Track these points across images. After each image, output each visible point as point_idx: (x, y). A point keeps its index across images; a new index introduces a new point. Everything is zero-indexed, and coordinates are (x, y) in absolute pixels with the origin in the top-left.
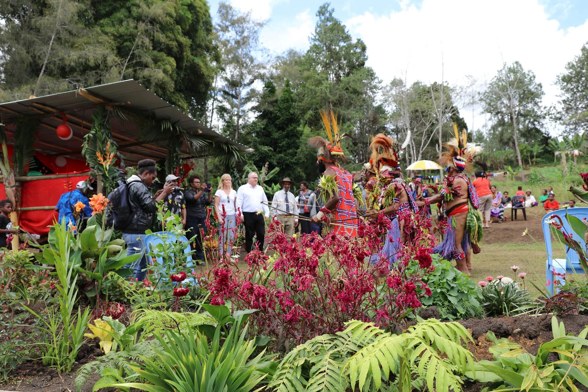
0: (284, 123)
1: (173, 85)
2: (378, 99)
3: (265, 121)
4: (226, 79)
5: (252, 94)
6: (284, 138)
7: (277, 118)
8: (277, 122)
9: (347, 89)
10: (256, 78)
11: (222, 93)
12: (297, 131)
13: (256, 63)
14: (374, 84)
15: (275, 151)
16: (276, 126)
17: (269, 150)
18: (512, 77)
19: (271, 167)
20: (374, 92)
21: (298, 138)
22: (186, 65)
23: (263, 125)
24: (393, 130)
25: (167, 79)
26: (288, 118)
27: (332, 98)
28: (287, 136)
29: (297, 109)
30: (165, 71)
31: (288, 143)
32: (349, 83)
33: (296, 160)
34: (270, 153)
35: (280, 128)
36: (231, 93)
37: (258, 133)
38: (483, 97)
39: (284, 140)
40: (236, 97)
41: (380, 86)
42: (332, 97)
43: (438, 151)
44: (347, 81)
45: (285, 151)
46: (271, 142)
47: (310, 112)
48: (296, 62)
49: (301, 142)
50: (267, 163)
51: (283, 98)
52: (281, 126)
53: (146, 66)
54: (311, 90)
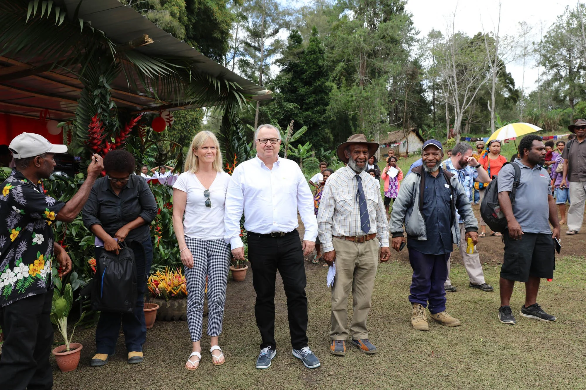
0: (311, 77)
1: (183, 31)
2: (414, 52)
3: (290, 75)
4: (248, 29)
5: (277, 45)
6: (311, 94)
7: (303, 71)
8: (304, 76)
9: (384, 37)
10: (281, 26)
11: (243, 44)
12: (326, 86)
13: (280, 9)
14: (411, 35)
15: (301, 108)
16: (302, 80)
17: (294, 107)
18: (575, 24)
19: (297, 127)
20: (409, 45)
21: (327, 94)
22: (199, 9)
23: (288, 79)
24: (429, 87)
25: (176, 23)
26: (315, 72)
27: (367, 48)
28: (314, 92)
29: (327, 61)
30: (173, 14)
31: (316, 100)
32: (386, 30)
33: (324, 118)
34: (296, 111)
35: (307, 83)
36: (253, 44)
37: (282, 89)
38: (537, 48)
39: (311, 97)
40: (258, 49)
41: (417, 37)
42: (366, 46)
43: (490, 109)
44: (384, 27)
45: (312, 108)
46: (297, 99)
47: (342, 64)
48: (324, 12)
49: (330, 98)
50: (293, 121)
51: (310, 50)
52: (308, 80)
53: (152, 7)
54: (343, 39)
